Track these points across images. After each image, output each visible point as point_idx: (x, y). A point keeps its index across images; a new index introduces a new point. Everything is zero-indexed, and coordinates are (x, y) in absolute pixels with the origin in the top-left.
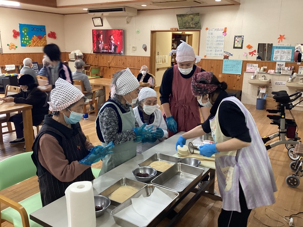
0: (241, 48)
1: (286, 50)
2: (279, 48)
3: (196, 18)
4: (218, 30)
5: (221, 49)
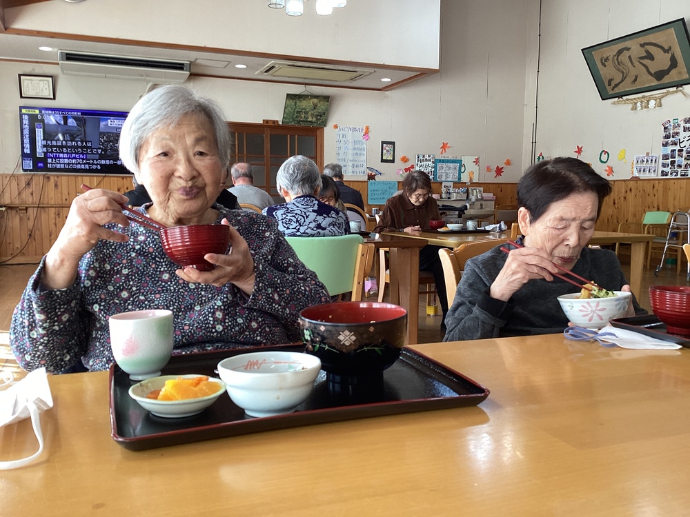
0: (393, 161)
1: (451, 165)
2: (443, 161)
3: (322, 106)
4: (354, 130)
5: (361, 163)
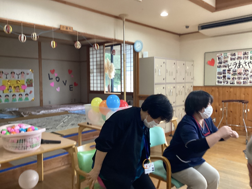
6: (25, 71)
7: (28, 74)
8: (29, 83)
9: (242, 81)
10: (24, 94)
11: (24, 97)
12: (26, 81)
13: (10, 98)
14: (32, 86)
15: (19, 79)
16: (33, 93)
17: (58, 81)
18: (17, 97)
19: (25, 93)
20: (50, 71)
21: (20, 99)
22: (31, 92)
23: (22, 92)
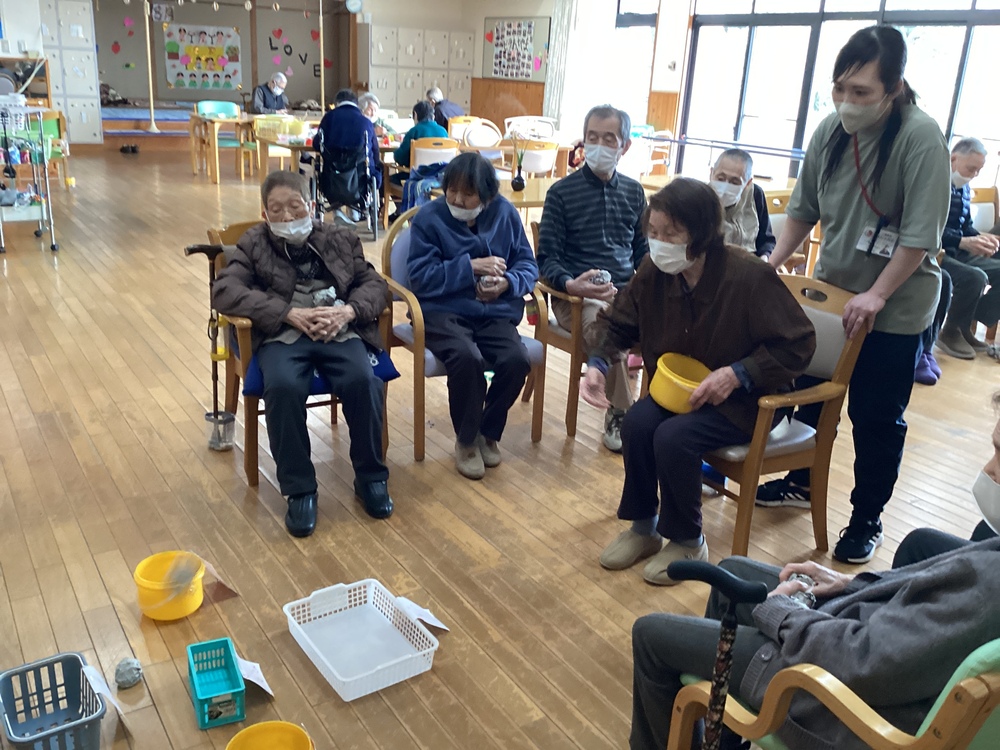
6: (225, 31)
7: (229, 36)
8: (231, 55)
9: (515, 71)
10: (222, 75)
11: (222, 81)
12: (225, 49)
13: (199, 80)
14: (237, 60)
15: (214, 46)
16: (239, 75)
17: (289, 54)
18: (211, 80)
19: (225, 73)
20: (274, 32)
21: (216, 84)
22: (235, 72)
23: (219, 72)
